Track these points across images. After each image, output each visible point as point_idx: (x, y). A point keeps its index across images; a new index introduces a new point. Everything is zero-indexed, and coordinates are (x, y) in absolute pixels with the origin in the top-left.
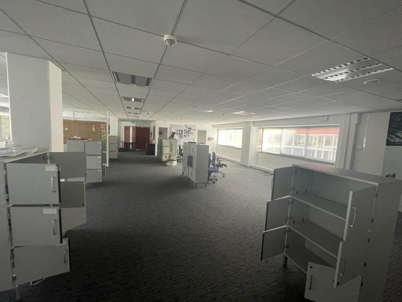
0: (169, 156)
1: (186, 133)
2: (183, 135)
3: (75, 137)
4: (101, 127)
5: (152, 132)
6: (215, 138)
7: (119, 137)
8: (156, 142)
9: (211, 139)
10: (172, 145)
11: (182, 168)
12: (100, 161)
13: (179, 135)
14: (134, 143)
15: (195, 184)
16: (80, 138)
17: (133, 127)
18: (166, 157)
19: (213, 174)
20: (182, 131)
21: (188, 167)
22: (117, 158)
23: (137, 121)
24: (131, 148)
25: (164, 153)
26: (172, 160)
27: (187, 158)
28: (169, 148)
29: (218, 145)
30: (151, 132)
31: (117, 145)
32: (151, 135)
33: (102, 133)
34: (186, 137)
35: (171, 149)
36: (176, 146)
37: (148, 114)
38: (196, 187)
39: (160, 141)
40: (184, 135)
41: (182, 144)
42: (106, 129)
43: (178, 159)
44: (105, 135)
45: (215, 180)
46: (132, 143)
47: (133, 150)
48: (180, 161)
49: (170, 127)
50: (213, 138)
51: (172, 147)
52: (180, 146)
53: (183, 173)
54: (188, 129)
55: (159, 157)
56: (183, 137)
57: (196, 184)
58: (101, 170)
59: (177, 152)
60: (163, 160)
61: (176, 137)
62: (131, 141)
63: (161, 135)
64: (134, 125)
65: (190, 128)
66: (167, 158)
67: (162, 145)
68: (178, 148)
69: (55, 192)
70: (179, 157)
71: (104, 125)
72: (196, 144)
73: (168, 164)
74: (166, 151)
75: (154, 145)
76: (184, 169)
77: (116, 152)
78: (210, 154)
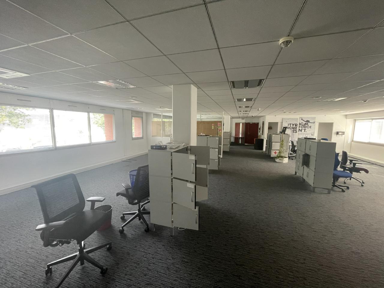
0: (279, 152)
1: (302, 127)
3: (201, 134)
4: (218, 125)
5: (261, 127)
6: (348, 131)
7: (231, 133)
8: (265, 137)
9: (340, 133)
10: (283, 141)
11: (295, 166)
12: (217, 153)
13: (292, 130)
14: (244, 138)
15: (312, 188)
16: (204, 135)
17: (243, 124)
18: (275, 153)
19: (341, 180)
20: (296, 125)
21: (303, 167)
22: (228, 150)
23: (247, 117)
24: (240, 142)
25: (273, 148)
26: (282, 157)
27: (301, 157)
28: (279, 144)
29: (353, 141)
30: (259, 127)
31: (229, 140)
32: (260, 130)
33: (219, 130)
34: (301, 131)
35: (282, 146)
36: (288, 142)
37: (258, 110)
38: (314, 191)
39: (269, 137)
40: (299, 129)
41: (295, 140)
42: (221, 127)
43: (290, 156)
44: (221, 132)
45: (346, 188)
46: (242, 138)
47: (242, 144)
48: (293, 158)
49: (281, 121)
50: (344, 132)
51: (284, 142)
52: (292, 142)
53: (296, 173)
55: (267, 152)
56: (298, 131)
57: (314, 188)
58: (217, 161)
59: (289, 148)
60: (271, 156)
61: (288, 131)
62: (240, 136)
63: (271, 130)
64: (244, 121)
65: (308, 121)
66: (277, 154)
67: (271, 141)
68: (290, 144)
69: (193, 173)
70: (291, 154)
71: (220, 123)
72: (316, 141)
73: (277, 160)
74: (276, 146)
75: (262, 140)
76: (298, 168)
77: (229, 146)
78: (338, 154)
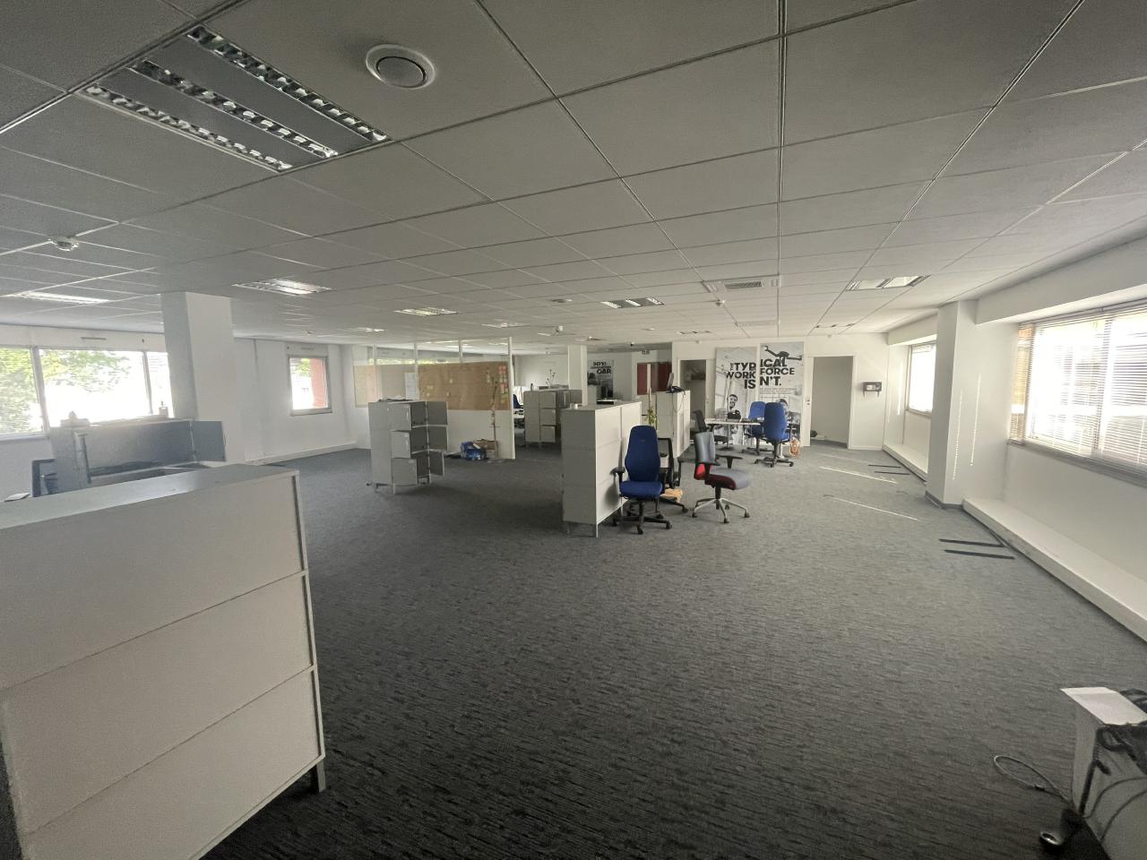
1: (769, 371)
2: (758, 380)
4: (500, 373)
6: (893, 380)
9: (871, 387)
13: (743, 380)
20: (752, 366)
29: (908, 410)
33: (502, 386)
34: (767, 383)
42: (508, 377)
44: (506, 390)
49: (713, 357)
50: (880, 383)
54: (774, 358)
56: (757, 383)
65: (784, 355)
